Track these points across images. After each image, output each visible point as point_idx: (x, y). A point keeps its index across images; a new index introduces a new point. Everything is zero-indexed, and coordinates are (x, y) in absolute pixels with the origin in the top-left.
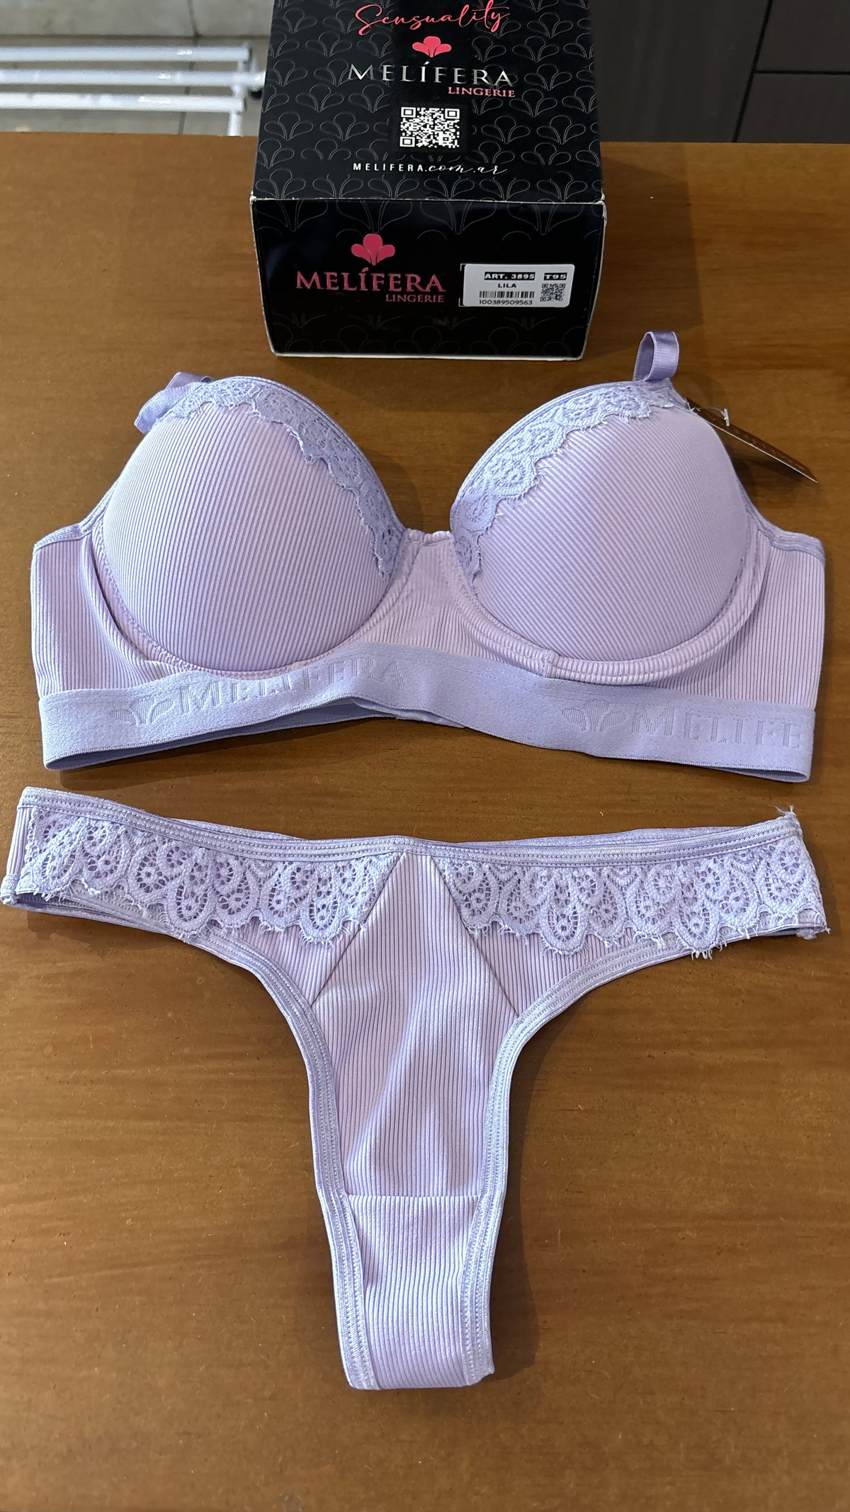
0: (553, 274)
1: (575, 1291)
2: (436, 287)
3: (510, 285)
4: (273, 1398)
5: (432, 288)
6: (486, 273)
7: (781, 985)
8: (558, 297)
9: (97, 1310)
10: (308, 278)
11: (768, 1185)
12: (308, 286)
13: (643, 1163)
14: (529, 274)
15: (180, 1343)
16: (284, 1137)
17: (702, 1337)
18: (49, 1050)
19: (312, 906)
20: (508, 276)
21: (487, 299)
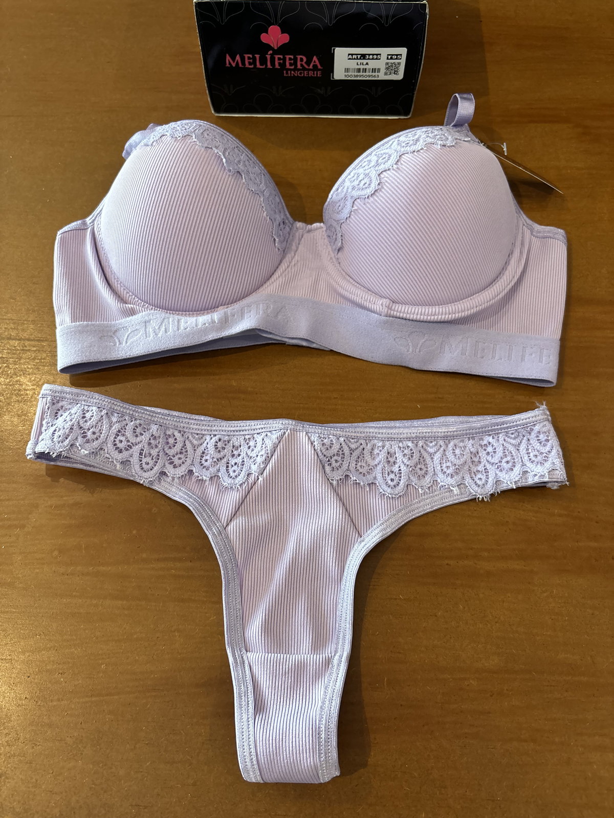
0: (393, 55)
1: (395, 719)
2: (316, 65)
3: (365, 64)
4: (194, 784)
5: (314, 66)
6: (349, 54)
7: (535, 519)
8: (396, 73)
9: (81, 723)
10: (233, 59)
11: (525, 651)
12: (234, 65)
13: (442, 635)
14: (377, 55)
15: (135, 747)
16: (206, 613)
17: (479, 751)
18: (56, 553)
19: (228, 463)
20: (363, 56)
21: (350, 74)
